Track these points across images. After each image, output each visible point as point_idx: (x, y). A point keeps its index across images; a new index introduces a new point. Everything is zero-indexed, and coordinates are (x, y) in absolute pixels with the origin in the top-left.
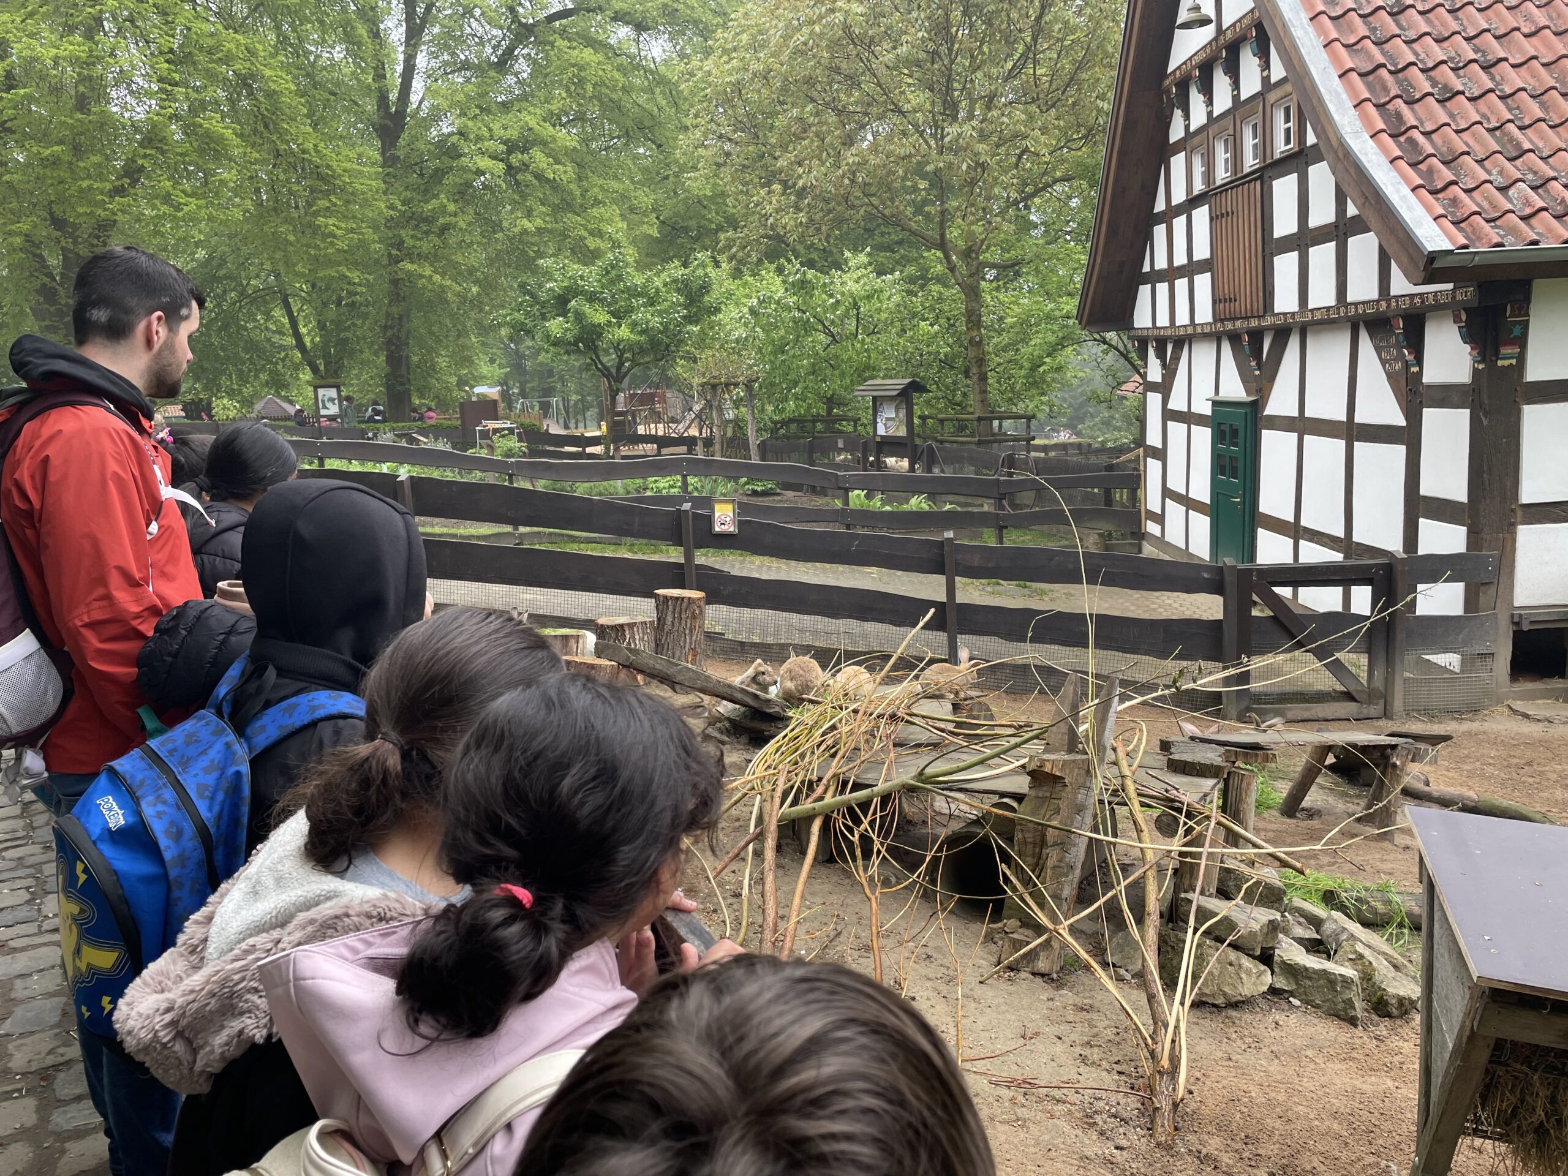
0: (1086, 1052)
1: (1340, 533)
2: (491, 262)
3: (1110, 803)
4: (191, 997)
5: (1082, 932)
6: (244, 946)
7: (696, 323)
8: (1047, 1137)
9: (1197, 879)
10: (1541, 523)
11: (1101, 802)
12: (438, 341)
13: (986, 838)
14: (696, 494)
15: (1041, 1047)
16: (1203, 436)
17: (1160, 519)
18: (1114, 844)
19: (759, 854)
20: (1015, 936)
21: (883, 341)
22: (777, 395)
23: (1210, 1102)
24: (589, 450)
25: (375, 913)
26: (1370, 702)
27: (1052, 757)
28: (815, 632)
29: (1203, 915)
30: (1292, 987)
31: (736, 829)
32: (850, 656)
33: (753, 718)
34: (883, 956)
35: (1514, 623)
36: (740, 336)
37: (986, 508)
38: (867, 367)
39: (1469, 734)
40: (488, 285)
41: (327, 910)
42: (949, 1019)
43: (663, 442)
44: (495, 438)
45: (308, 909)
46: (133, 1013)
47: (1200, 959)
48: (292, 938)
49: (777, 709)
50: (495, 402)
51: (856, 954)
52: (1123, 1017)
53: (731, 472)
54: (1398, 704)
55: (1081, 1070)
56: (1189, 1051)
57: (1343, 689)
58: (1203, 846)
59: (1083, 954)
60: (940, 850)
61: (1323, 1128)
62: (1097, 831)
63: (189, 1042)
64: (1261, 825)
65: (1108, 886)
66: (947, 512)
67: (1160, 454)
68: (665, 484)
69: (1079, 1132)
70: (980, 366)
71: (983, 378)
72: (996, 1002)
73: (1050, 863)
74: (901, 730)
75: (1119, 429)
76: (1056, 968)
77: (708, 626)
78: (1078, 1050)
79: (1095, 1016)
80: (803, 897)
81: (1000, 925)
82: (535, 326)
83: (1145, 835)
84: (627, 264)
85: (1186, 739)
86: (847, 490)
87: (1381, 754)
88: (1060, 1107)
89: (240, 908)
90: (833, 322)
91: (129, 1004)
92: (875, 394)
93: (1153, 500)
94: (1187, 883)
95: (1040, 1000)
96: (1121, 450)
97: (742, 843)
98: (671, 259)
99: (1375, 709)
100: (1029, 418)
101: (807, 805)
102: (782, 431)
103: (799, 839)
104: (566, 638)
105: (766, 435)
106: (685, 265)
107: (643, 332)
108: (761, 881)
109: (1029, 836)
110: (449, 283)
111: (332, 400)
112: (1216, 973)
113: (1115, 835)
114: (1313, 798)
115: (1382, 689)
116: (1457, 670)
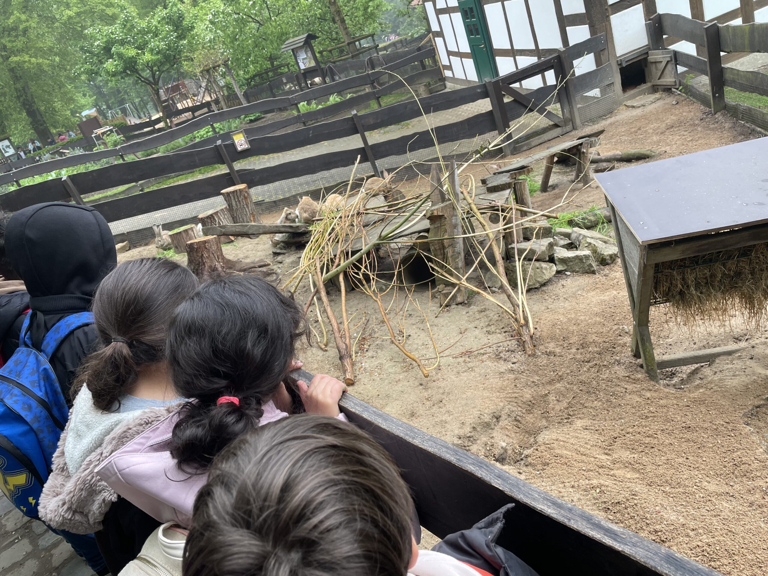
0: (489, 329)
1: (533, 47)
2: (59, 41)
3: (467, 218)
4: (72, 495)
5: (472, 278)
6: (85, 463)
7: (184, 38)
8: (483, 371)
9: (513, 237)
10: (620, 11)
11: (463, 219)
12: (50, 94)
13: (418, 254)
14: (222, 132)
15: (469, 334)
16: (457, 17)
17: (450, 68)
18: (475, 236)
19: (319, 299)
20: (444, 292)
21: (285, 17)
22: (243, 65)
23: (545, 330)
24: (157, 127)
25: (143, 422)
26: (566, 125)
27: (436, 207)
28: (307, 183)
29: (521, 252)
30: (566, 267)
31: (306, 291)
32: (328, 190)
33: (293, 237)
34: (391, 323)
35: (619, 65)
36: (210, 38)
37: (367, 90)
38: (283, 34)
39: (611, 124)
40: (63, 54)
41: (118, 431)
42: (428, 338)
43: (193, 109)
44: (104, 137)
45: (109, 434)
46: (48, 512)
47: (525, 271)
48: (107, 450)
49: (303, 229)
50: (95, 118)
51: (379, 327)
52: (499, 308)
53: (235, 114)
54: (578, 121)
55: (489, 338)
56: (531, 312)
57: (552, 123)
58: (512, 222)
59: (476, 289)
60: (400, 267)
61: (593, 321)
62: (466, 234)
63: (82, 513)
64: (534, 200)
65: (477, 255)
66: (350, 99)
67: (440, 34)
68: (204, 132)
69: (496, 363)
70: (339, 15)
71: (343, 21)
72: (445, 323)
73: (449, 255)
74: (364, 219)
75: (417, 26)
76: (466, 298)
77: (254, 199)
78: (485, 329)
79: (488, 312)
80: (346, 310)
81: (436, 289)
82: (99, 69)
83: (487, 227)
84: (133, 18)
85: (492, 175)
86: (296, 105)
87: (576, 150)
88: (485, 356)
89: (75, 445)
90: (256, 15)
91: (44, 507)
92: (292, 47)
93: (444, 60)
94: (510, 240)
95: (463, 315)
96: (421, 38)
97: (310, 298)
98: (156, 6)
99: (569, 127)
100: (372, 35)
101: (334, 270)
102: (253, 83)
103: (336, 285)
104: (186, 231)
105: (245, 88)
106: (165, 7)
107: (158, 53)
108: (325, 311)
109: (437, 247)
110: (41, 60)
111: (8, 147)
112: (532, 274)
113: (474, 232)
114: (553, 180)
115: (569, 117)
116: (599, 96)
